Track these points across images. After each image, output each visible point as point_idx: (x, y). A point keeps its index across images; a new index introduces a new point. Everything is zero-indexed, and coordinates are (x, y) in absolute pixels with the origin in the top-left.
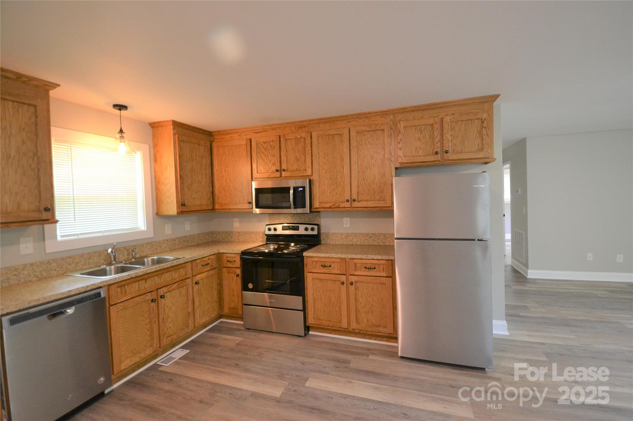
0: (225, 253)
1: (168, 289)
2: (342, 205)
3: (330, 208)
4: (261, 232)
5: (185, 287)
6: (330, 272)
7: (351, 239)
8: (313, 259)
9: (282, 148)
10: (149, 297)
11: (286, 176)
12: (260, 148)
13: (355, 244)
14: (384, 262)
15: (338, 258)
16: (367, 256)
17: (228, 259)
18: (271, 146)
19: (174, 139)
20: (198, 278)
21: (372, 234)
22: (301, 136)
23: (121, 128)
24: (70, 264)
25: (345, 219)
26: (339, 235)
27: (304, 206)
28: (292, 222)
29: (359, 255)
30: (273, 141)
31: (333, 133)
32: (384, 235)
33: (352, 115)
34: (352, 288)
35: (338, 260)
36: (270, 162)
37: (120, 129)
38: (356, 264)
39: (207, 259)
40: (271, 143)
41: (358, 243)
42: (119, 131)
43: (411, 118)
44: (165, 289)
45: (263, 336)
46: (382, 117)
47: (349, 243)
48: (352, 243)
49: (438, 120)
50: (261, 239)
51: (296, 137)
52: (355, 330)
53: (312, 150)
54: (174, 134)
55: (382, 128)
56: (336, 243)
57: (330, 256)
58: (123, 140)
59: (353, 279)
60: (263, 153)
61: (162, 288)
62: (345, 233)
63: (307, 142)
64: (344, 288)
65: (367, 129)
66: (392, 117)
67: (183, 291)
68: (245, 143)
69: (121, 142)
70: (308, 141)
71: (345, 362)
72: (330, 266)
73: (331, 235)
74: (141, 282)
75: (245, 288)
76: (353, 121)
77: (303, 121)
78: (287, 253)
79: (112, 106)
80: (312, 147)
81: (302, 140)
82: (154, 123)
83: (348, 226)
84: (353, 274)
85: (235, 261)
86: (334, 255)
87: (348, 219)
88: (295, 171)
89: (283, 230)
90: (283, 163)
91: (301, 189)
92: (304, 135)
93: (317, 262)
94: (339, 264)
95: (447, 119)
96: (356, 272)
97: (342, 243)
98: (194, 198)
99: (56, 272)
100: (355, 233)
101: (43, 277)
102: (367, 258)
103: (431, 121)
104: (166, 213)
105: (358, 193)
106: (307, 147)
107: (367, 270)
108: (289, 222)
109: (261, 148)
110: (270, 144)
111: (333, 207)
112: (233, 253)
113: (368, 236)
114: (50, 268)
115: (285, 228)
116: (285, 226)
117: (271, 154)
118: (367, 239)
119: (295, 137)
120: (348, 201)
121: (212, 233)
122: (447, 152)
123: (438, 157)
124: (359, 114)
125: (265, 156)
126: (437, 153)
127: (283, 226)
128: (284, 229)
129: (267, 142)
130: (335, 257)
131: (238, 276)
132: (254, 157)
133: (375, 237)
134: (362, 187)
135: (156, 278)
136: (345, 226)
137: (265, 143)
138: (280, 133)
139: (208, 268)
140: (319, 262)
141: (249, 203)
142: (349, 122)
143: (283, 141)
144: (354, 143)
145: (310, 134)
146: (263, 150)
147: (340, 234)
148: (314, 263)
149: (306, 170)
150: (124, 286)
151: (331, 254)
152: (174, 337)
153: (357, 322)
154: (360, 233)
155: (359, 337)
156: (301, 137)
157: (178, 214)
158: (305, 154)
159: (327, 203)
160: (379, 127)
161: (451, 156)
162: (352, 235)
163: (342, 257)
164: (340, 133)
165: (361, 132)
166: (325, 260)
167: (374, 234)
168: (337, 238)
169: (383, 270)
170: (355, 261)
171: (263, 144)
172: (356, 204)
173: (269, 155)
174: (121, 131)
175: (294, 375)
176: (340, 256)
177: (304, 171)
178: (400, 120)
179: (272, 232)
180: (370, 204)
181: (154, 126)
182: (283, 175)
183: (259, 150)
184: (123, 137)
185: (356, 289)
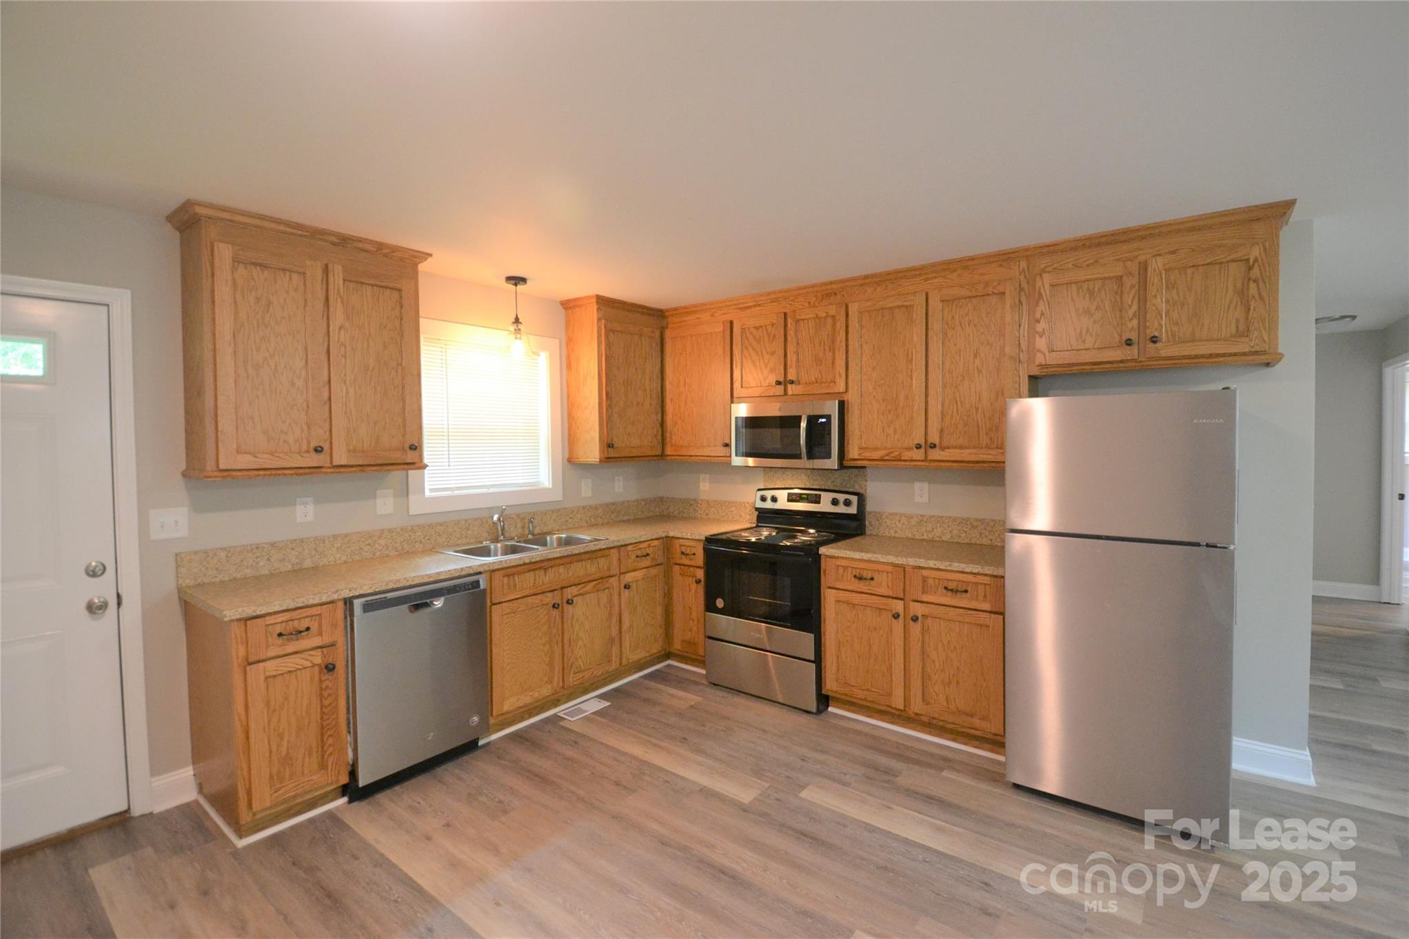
0: (678, 538)
1: (579, 591)
2: (907, 455)
3: (881, 460)
4: (748, 503)
5: (606, 591)
6: (870, 590)
7: (929, 529)
8: (839, 562)
9: (789, 338)
10: (549, 599)
11: (795, 393)
12: (747, 338)
13: (938, 539)
14: (987, 580)
15: (888, 564)
16: (950, 565)
17: (683, 549)
18: (769, 335)
19: (599, 328)
20: (629, 578)
21: (977, 520)
22: (827, 313)
23: (517, 315)
24: (439, 535)
25: (917, 485)
26: (903, 517)
27: (828, 456)
28: (808, 486)
29: (934, 562)
30: (773, 325)
31: (891, 305)
33: (934, 265)
34: (916, 628)
35: (890, 568)
36: (766, 366)
37: (515, 316)
38: (925, 579)
39: (645, 545)
40: (770, 329)
41: (944, 538)
42: (514, 320)
43: (1070, 266)
44: (574, 590)
45: (740, 700)
46: (1001, 265)
47: (925, 537)
48: (930, 536)
49: (1133, 267)
50: (748, 517)
51: (817, 316)
52: (921, 717)
53: (847, 340)
54: (599, 320)
55: (1000, 288)
56: (896, 535)
57: (872, 559)
58: (519, 336)
59: (918, 609)
60: (754, 349)
61: (570, 586)
62: (917, 515)
63: (838, 324)
64: (898, 626)
65: (965, 292)
66: (1023, 264)
67: (604, 597)
68: (721, 329)
69: (516, 338)
70: (841, 323)
71: (887, 771)
72: (872, 579)
73: (887, 517)
74: (537, 572)
75: (710, 607)
76: (936, 278)
77: (831, 283)
78: (790, 545)
79: (504, 279)
80: (847, 333)
81: (829, 320)
82: (569, 301)
83: (925, 499)
84: (919, 599)
85: (694, 554)
86: (881, 558)
87: (925, 485)
88: (813, 383)
89: (789, 500)
90: (791, 367)
91: (824, 420)
92: (832, 310)
93: (845, 568)
94: (890, 575)
95: (1157, 264)
96: (924, 596)
97: (910, 536)
98: (629, 435)
99: (421, 545)
100: (939, 517)
101: (405, 551)
102: (948, 568)
103: (1118, 270)
104: (583, 460)
105: (942, 431)
106: (839, 333)
107: (950, 594)
108: (803, 487)
109: (751, 338)
110: (767, 330)
111: (885, 458)
112: (691, 538)
113: (966, 524)
114: (414, 539)
115: (794, 497)
116: (793, 494)
117: (768, 350)
118: (966, 529)
119: (814, 316)
120: (918, 447)
121: (661, 499)
122: (1154, 340)
123: (1132, 352)
124: (949, 262)
125: (757, 353)
126: (1129, 343)
127: (789, 494)
128: (791, 499)
129: (761, 327)
130: (882, 560)
131: (698, 582)
132: (738, 358)
133: (982, 527)
134: (952, 417)
135: (561, 569)
136: (918, 499)
137: (757, 328)
138: (786, 307)
139: (647, 562)
140: (850, 570)
141: (725, 446)
142: (926, 280)
143: (791, 324)
144: (936, 326)
145: (844, 308)
146: (754, 343)
147: (906, 517)
148: (841, 570)
149: (835, 383)
150: (513, 575)
151: (876, 556)
152: (587, 675)
153: (926, 701)
154: (950, 517)
155: (930, 733)
156: (827, 315)
157: (600, 461)
158: (833, 349)
159: (876, 449)
160: (994, 288)
161: (1164, 349)
162: (932, 519)
163: (897, 562)
164: (905, 304)
165: (954, 300)
166: (862, 565)
167: (982, 521)
168: (900, 525)
169: (985, 596)
170: (925, 573)
171: (754, 331)
172: (935, 454)
173: (764, 353)
174: (517, 321)
175: (782, 775)
176: (891, 559)
177: (831, 385)
178: (1043, 271)
179: (769, 505)
180: (968, 455)
181: (568, 306)
182: (790, 392)
183: (746, 343)
184: (520, 330)
185: (924, 631)
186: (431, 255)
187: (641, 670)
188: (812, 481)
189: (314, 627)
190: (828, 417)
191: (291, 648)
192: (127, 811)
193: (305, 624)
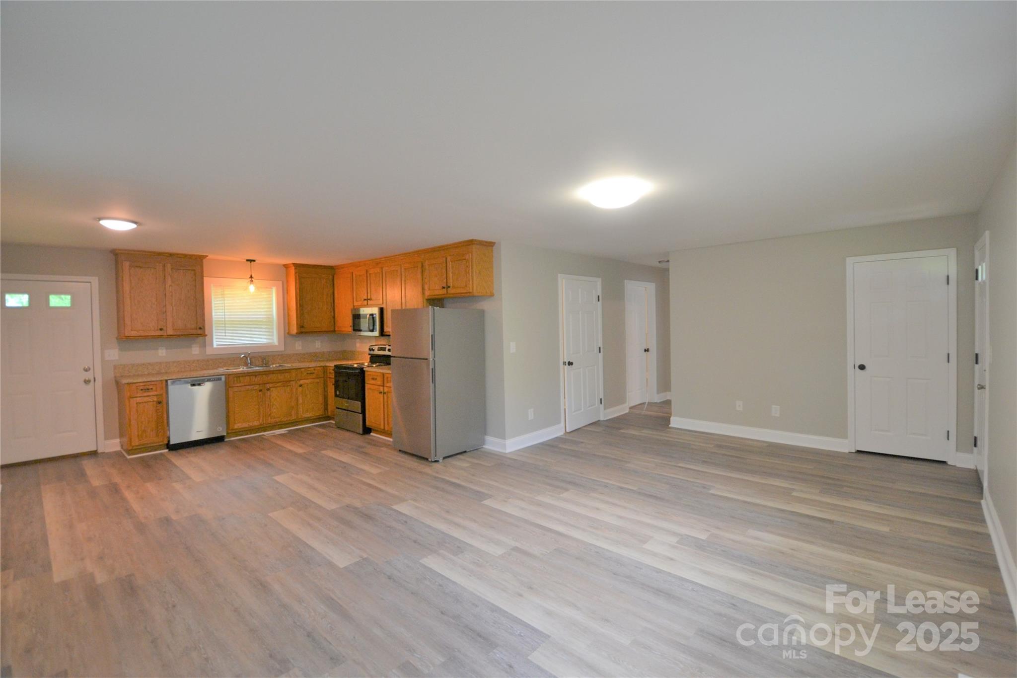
0: (329, 366)
1: (274, 385)
5: (289, 387)
10: (257, 387)
17: (328, 372)
19: (296, 277)
20: (302, 382)
27: (375, 331)
31: (393, 269)
37: (250, 275)
39: (312, 369)
44: (271, 385)
46: (418, 256)
49: (444, 259)
52: (388, 431)
53: (382, 283)
54: (296, 273)
58: (253, 283)
59: (386, 390)
61: (269, 383)
67: (288, 389)
68: (349, 275)
69: (251, 284)
70: (381, 276)
74: (251, 377)
75: (336, 395)
79: (246, 260)
80: (382, 280)
85: (331, 374)
86: (378, 370)
88: (374, 300)
98: (314, 322)
103: (442, 261)
104: (292, 333)
109: (358, 280)
112: (332, 366)
115: (379, 349)
116: (379, 347)
119: (374, 272)
124: (406, 254)
126: (444, 287)
131: (333, 385)
135: (264, 376)
139: (314, 376)
141: (351, 327)
145: (382, 269)
148: (369, 376)
150: (239, 377)
152: (278, 420)
156: (377, 272)
157: (297, 333)
165: (407, 269)
174: (251, 277)
182: (369, 304)
183: (357, 282)
184: (253, 280)
186: (207, 256)
187: (313, 423)
189: (154, 388)
191: (145, 394)
192: (96, 451)
193: (151, 387)
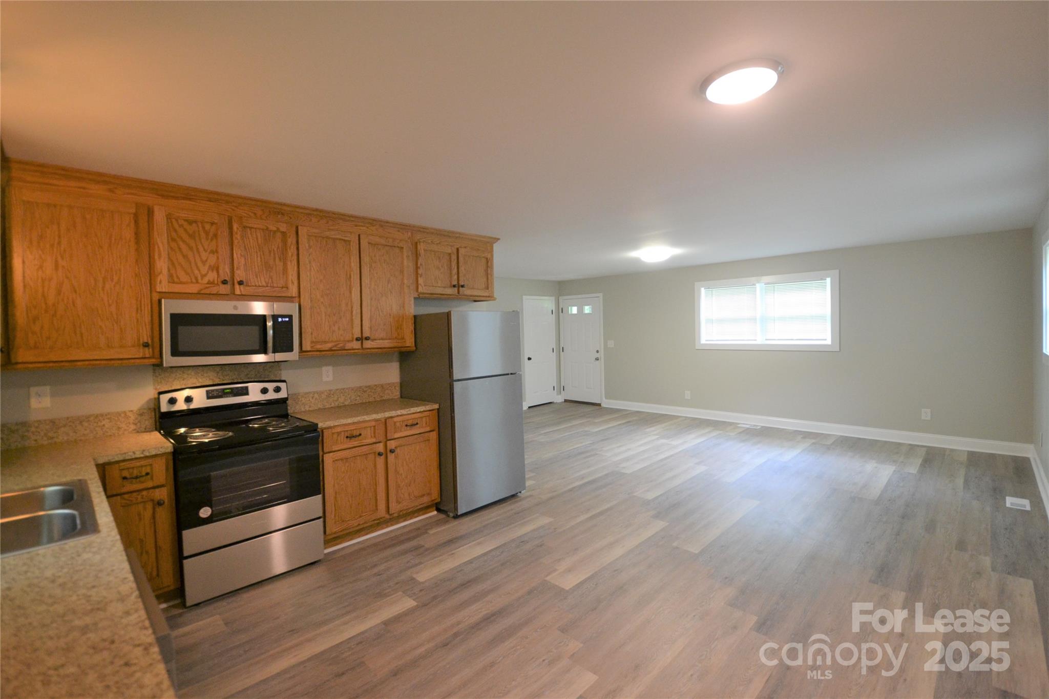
0: (118, 462)
2: (349, 346)
3: (330, 350)
6: (361, 443)
7: (335, 399)
8: (334, 430)
9: (236, 242)
12: (175, 231)
13: (342, 404)
14: (428, 413)
15: (371, 421)
17: (126, 474)
18: (207, 233)
21: (366, 387)
22: (278, 229)
25: (324, 369)
26: (316, 395)
27: (290, 350)
29: (399, 411)
30: (212, 224)
31: (333, 237)
32: (382, 386)
34: (393, 457)
35: (373, 423)
38: (395, 423)
40: (207, 227)
41: (347, 403)
43: (430, 241)
46: (399, 231)
47: (333, 405)
49: (454, 249)
51: (267, 228)
52: (394, 514)
53: (298, 255)
55: (401, 245)
56: (311, 409)
57: (361, 420)
59: (392, 445)
60: (186, 244)
62: (326, 391)
63: (289, 240)
64: (380, 461)
65: (383, 241)
66: (411, 234)
68: (131, 211)
70: (291, 240)
72: (360, 435)
73: (303, 397)
76: (362, 226)
77: (285, 205)
80: (298, 249)
81: (279, 234)
83: (331, 378)
84: (393, 438)
85: (147, 474)
86: (366, 418)
87: (330, 368)
88: (262, 286)
89: (208, 398)
90: (238, 269)
91: (287, 319)
92: (283, 227)
93: (339, 433)
94: (372, 429)
95: (462, 251)
96: (396, 434)
97: (321, 407)
100: (342, 389)
102: (409, 412)
103: (448, 250)
105: (371, 328)
106: (290, 247)
107: (408, 428)
109: (181, 230)
110: (203, 228)
111: (334, 349)
112: (143, 456)
113: (360, 391)
115: (215, 394)
116: (214, 391)
117: (206, 247)
118: (359, 394)
119: (265, 228)
120: (357, 339)
122: (462, 286)
123: (456, 291)
124: (374, 220)
125: (191, 248)
126: (454, 286)
127: (207, 392)
128: (210, 396)
129: (196, 222)
130: (368, 419)
131: (160, 503)
133: (369, 390)
134: (376, 319)
136: (325, 379)
137: (189, 222)
138: (227, 211)
140: (343, 433)
141: (143, 346)
142: (356, 226)
143: (237, 228)
144: (366, 259)
145: (294, 229)
146: (185, 236)
147: (317, 393)
149: (287, 288)
151: (363, 417)
153: (398, 502)
154: (349, 388)
155: (392, 525)
158: (284, 259)
159: (325, 342)
160: (398, 243)
161: (466, 291)
162: (337, 392)
163: (378, 418)
164: (346, 239)
165: (375, 244)
166: (352, 428)
167: (369, 387)
168: (313, 401)
169: (426, 423)
170: (395, 419)
171: (185, 224)
172: (368, 344)
173: (201, 249)
176: (375, 416)
177: (284, 289)
179: (180, 407)
180: (386, 344)
182: (240, 292)
183: (174, 234)
185: (396, 457)
188: (221, 377)
190: (290, 317)
